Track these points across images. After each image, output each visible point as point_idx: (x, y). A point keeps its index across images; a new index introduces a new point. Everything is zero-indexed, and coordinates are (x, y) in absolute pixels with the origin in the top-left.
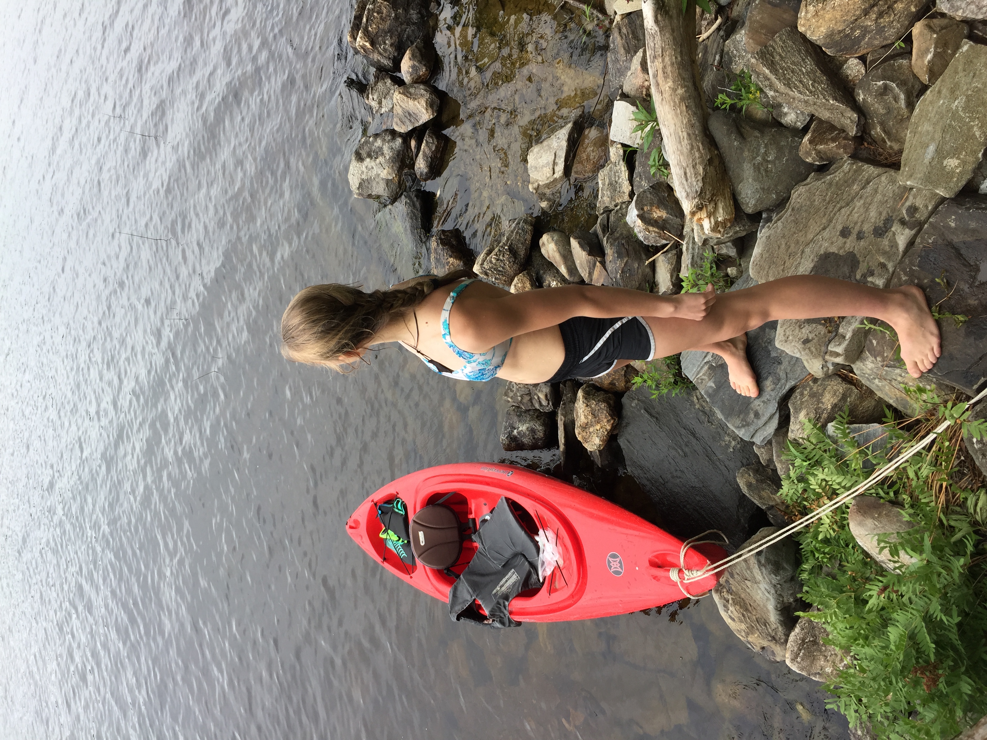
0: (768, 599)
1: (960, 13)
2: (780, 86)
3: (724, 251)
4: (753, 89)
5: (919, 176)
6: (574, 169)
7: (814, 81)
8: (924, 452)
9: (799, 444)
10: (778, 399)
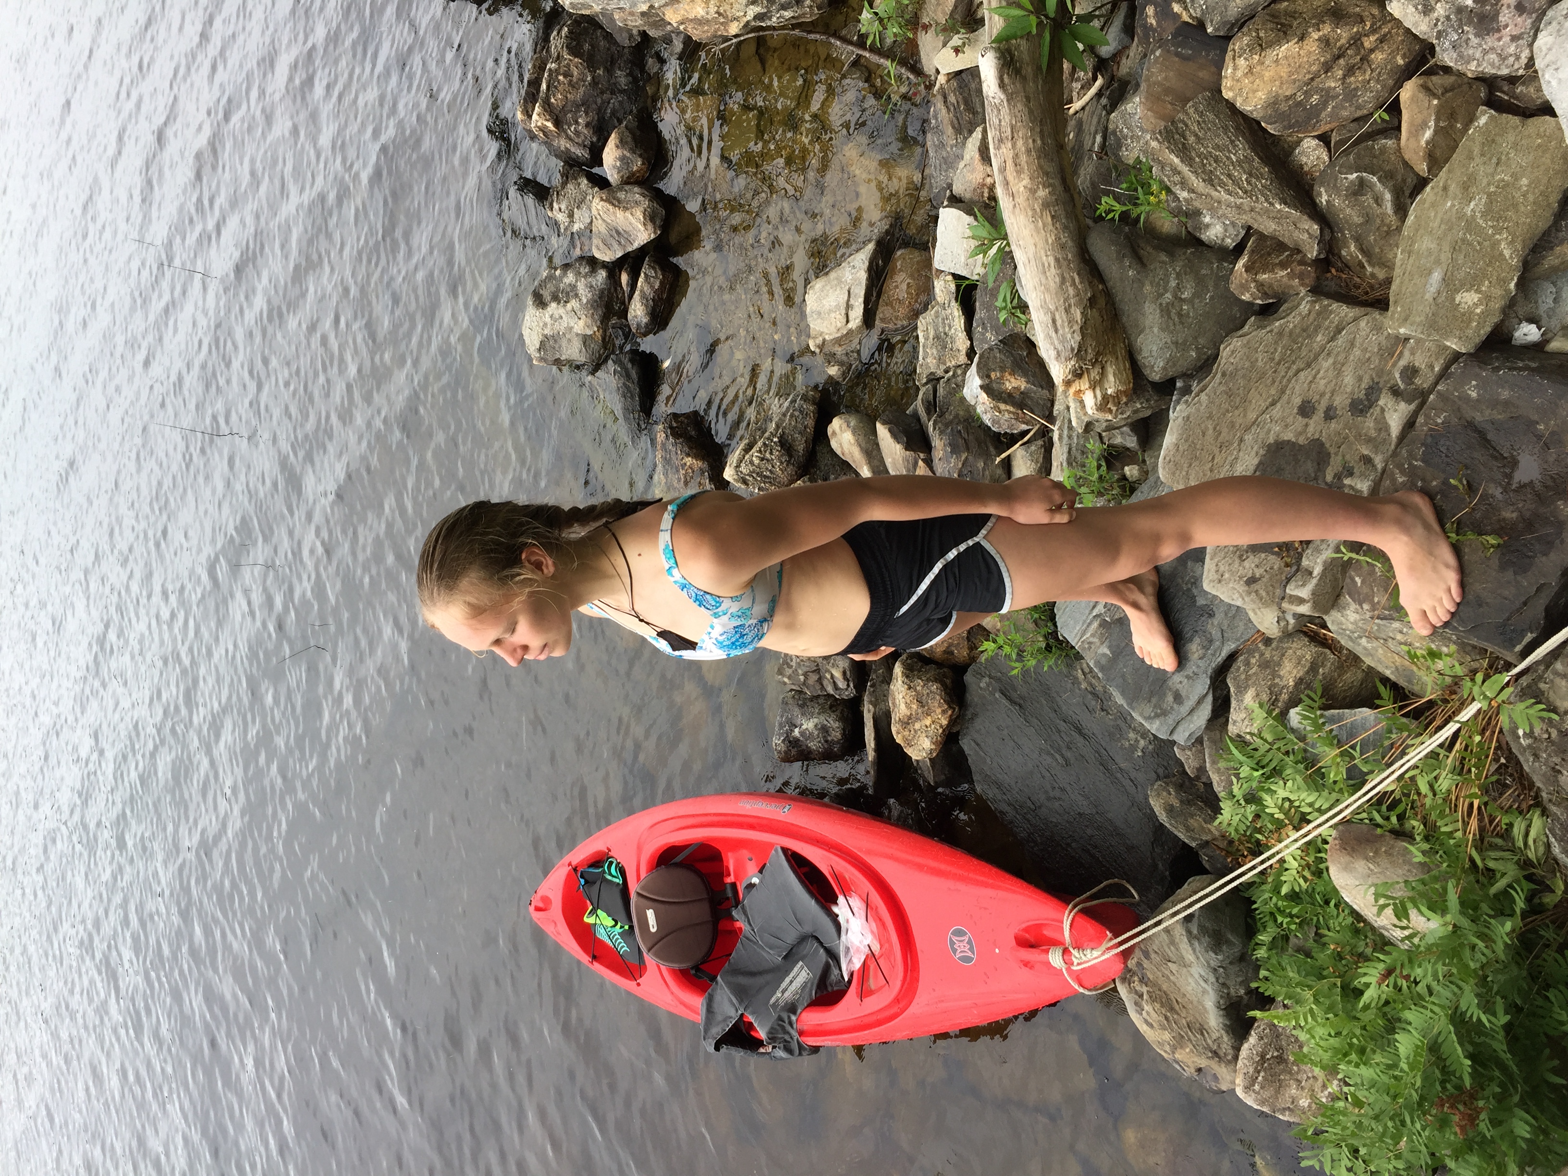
0: (1204, 992)
1: (1473, 66)
2: (1196, 182)
3: (1118, 440)
4: (1155, 188)
5: (1418, 319)
6: (879, 315)
7: (1250, 175)
8: (1442, 752)
9: (1246, 744)
10: (1210, 671)
